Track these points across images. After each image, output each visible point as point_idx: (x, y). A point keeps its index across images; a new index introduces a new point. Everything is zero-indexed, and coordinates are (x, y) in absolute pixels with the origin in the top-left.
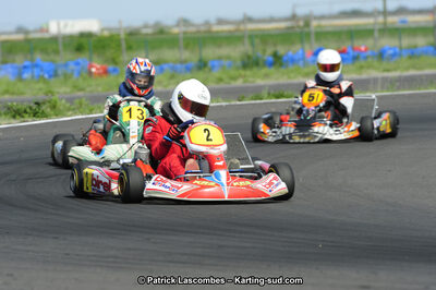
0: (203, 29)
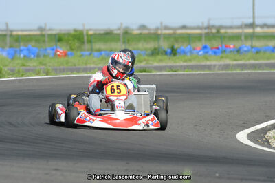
0: (152, 32)
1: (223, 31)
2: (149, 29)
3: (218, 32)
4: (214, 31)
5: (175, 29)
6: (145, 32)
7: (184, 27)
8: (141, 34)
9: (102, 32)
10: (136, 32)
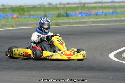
1: (86, 5)
2: (53, 5)
3: (84, 6)
4: (82, 5)
5: (64, 4)
6: (51, 6)
7: (68, 4)
8: (49, 7)
9: (31, 7)
10: (47, 6)
